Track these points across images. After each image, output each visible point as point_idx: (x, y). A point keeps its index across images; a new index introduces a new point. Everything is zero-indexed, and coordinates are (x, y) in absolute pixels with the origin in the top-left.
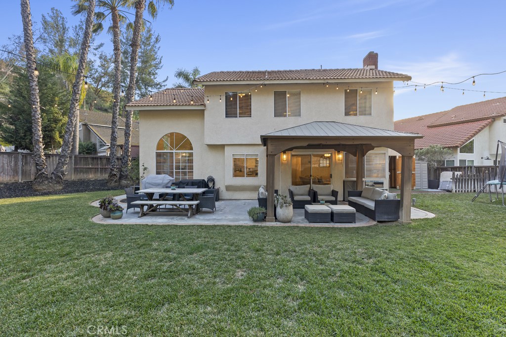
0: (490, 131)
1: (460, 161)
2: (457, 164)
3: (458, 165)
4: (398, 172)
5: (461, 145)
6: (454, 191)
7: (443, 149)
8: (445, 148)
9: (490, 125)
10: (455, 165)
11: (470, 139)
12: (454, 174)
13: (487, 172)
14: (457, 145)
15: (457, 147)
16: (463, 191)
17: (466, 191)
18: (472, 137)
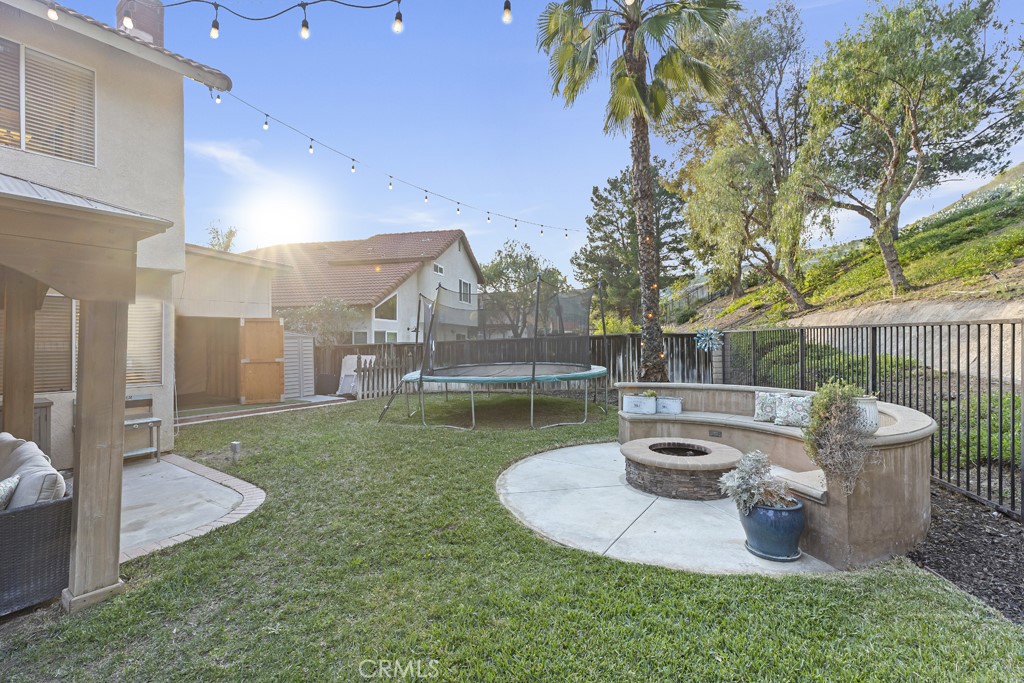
0: (419, 282)
1: (376, 333)
2: (371, 340)
3: (373, 342)
4: (243, 361)
5: (377, 303)
6: (360, 396)
7: (348, 308)
8: (352, 306)
9: (419, 271)
10: (368, 343)
11: (390, 293)
12: (359, 359)
13: (410, 354)
14: (370, 301)
15: (370, 306)
16: (375, 395)
17: (380, 394)
18: (394, 288)
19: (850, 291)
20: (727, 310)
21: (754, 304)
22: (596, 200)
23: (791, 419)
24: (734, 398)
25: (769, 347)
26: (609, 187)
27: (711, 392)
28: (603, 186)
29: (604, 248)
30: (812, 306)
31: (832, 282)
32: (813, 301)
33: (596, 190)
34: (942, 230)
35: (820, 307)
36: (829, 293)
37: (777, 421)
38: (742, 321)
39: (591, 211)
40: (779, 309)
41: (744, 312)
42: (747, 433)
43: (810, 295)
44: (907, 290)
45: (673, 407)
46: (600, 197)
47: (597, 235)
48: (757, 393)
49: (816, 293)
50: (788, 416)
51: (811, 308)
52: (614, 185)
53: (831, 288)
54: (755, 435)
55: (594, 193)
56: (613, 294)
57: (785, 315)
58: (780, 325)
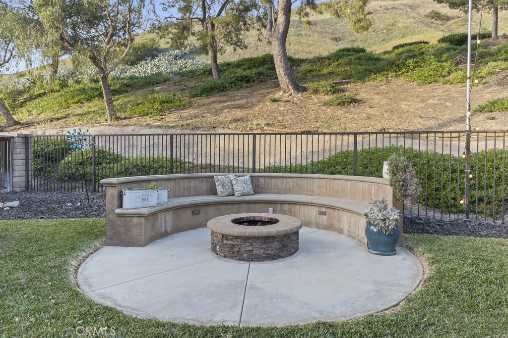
23: (246, 191)
27: (177, 181)
30: (20, 123)
37: (236, 194)
42: (218, 207)
44: (117, 119)
48: (215, 177)
50: (244, 189)
54: (224, 207)
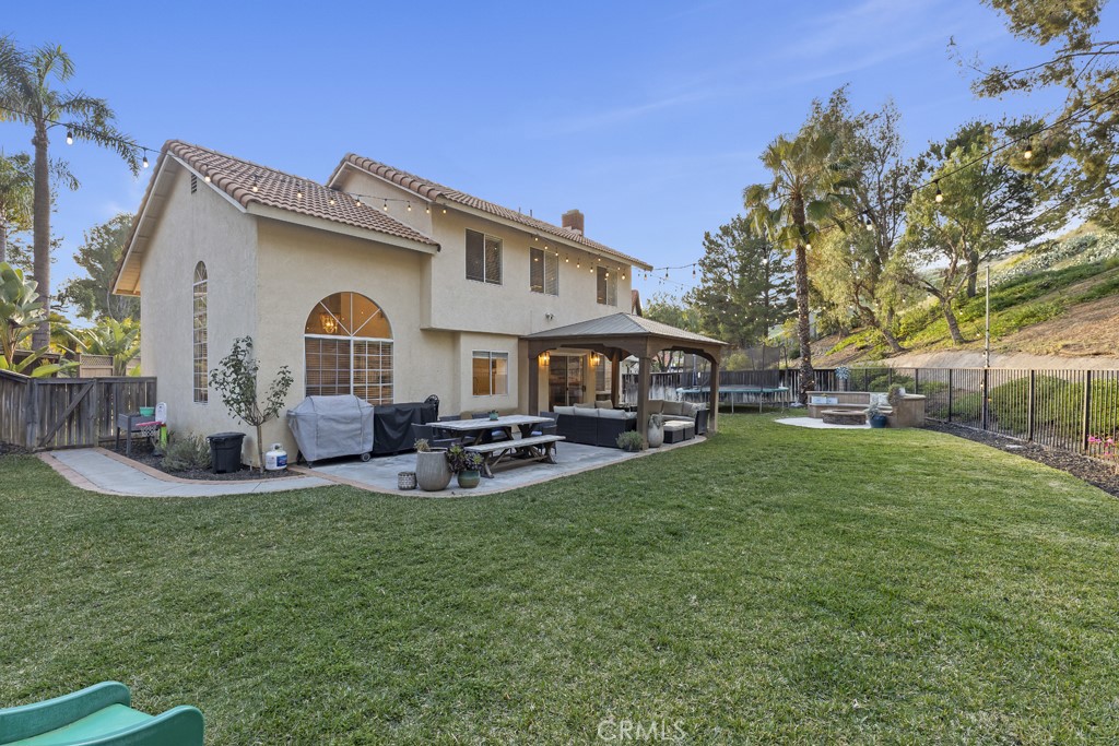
19: (932, 339)
20: (835, 348)
21: (859, 345)
22: (707, 243)
24: (860, 397)
25: (874, 378)
26: (720, 233)
27: (850, 395)
28: (715, 232)
29: (715, 289)
30: (904, 349)
31: (922, 329)
32: (906, 344)
33: (707, 236)
34: (1003, 294)
35: (909, 350)
36: (919, 338)
38: (850, 359)
39: (703, 253)
40: (880, 351)
41: (850, 351)
43: (903, 339)
44: (961, 343)
45: (834, 401)
46: (711, 242)
47: (709, 275)
48: (871, 395)
49: (908, 338)
51: (904, 351)
52: (726, 231)
53: (920, 334)
55: (706, 238)
56: (726, 331)
57: (885, 356)
58: (880, 363)
